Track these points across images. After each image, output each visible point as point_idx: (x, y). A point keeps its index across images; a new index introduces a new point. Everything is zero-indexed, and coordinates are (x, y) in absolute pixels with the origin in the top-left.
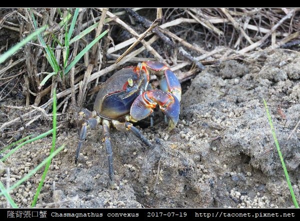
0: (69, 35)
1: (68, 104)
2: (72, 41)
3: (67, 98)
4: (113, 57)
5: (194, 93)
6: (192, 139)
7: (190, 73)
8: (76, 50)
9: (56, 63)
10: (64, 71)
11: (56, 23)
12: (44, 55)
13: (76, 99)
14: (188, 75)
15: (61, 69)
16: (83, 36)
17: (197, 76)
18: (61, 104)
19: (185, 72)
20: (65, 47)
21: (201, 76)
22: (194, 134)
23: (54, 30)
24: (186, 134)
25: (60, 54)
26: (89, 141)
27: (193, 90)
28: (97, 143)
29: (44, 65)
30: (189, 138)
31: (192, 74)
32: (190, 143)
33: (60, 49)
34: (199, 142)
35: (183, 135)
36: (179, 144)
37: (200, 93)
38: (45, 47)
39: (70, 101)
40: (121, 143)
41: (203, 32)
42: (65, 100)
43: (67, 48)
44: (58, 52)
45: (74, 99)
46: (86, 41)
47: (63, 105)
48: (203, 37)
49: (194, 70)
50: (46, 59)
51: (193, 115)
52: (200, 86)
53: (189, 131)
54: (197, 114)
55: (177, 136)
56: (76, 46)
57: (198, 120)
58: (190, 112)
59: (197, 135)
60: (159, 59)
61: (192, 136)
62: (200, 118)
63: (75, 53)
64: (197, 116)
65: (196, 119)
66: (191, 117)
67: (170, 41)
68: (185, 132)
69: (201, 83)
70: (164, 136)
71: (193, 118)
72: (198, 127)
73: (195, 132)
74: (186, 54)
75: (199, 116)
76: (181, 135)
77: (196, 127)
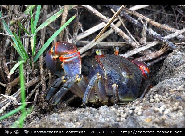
0: (35, 23)
1: (39, 92)
2: (39, 29)
3: (38, 85)
4: (82, 43)
5: (167, 72)
6: (166, 112)
7: (160, 52)
8: (44, 38)
9: (24, 51)
10: (32, 58)
11: (21, 13)
12: (12, 44)
13: (47, 86)
14: (159, 54)
15: (30, 57)
16: (49, 23)
17: (169, 55)
18: (32, 92)
19: (156, 51)
20: (32, 34)
21: (173, 55)
22: (168, 108)
23: (19, 18)
24: (159, 108)
25: (28, 43)
26: (62, 121)
27: (165, 69)
28: (70, 122)
29: (12, 55)
30: (163, 111)
31: (163, 53)
32: (164, 117)
33: (27, 37)
34: (173, 115)
35: (157, 109)
36: (153, 117)
37: (172, 72)
38: (12, 36)
39: (41, 88)
40: (94, 120)
41: (173, 13)
42: (36, 88)
43: (33, 36)
44: (26, 42)
45: (44, 86)
46: (53, 28)
47: (35, 93)
48: (173, 18)
49: (165, 48)
50: (14, 49)
51: (165, 89)
52: (172, 65)
53: (162, 105)
54: (170, 88)
55: (150, 110)
56: (43, 34)
57: (171, 93)
58: (163, 86)
59: (171, 108)
60: (128, 40)
61: (166, 109)
62: (173, 92)
63: (43, 42)
64: (169, 90)
65: (169, 93)
66: (164, 91)
67: (139, 23)
68: (159, 106)
69: (173, 61)
70: (137, 112)
71: (166, 92)
72: (172, 100)
73: (168, 105)
74: (156, 35)
75: (171, 90)
76: (155, 109)
77: (169, 101)
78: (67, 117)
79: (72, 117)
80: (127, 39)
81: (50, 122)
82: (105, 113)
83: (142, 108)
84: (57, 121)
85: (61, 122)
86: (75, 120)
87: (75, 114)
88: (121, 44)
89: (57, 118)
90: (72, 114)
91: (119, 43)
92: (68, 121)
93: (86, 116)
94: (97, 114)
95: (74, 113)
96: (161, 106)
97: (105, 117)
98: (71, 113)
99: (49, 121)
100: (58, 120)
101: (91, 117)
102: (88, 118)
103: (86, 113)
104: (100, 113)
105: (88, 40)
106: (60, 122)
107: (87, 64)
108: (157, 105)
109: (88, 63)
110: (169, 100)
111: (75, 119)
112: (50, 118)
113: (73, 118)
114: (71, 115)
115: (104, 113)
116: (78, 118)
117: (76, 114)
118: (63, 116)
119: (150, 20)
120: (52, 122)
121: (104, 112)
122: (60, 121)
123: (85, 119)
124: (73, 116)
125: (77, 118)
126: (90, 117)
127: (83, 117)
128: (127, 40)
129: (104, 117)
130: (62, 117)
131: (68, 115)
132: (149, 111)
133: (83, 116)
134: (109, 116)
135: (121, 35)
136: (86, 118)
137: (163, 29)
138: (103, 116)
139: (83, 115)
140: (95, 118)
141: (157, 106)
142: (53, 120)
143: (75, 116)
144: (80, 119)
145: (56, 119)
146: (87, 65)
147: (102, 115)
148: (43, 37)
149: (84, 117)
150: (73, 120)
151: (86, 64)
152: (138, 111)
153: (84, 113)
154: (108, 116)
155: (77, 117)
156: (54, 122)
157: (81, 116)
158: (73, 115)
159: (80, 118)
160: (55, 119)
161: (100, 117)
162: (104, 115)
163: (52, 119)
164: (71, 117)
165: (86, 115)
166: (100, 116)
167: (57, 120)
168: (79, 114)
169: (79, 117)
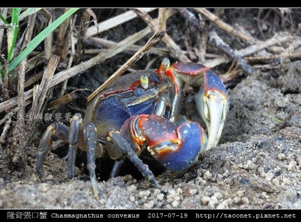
1: (11, 125)
3: (11, 114)
4: (94, 42)
7: (226, 77)
8: (32, 29)
10: (7, 66)
15: (3, 63)
20: (12, 24)
21: (246, 85)
22: (224, 198)
24: (210, 196)
30: (216, 205)
31: (230, 79)
35: (206, 199)
37: (241, 118)
39: (15, 119)
42: (6, 117)
43: (14, 26)
46: (48, 12)
47: (3, 125)
49: (235, 72)
51: (224, 162)
52: (242, 105)
53: (216, 192)
54: (232, 162)
55: (195, 200)
56: (31, 22)
57: (233, 172)
58: (221, 157)
59: (230, 199)
60: (175, 51)
61: (222, 200)
62: (237, 170)
63: (29, 35)
64: (231, 165)
65: (229, 170)
66: (222, 166)
67: (195, 20)
68: (209, 194)
69: (245, 99)
70: (172, 200)
71: (225, 168)
72: (233, 185)
73: (226, 193)
74: (221, 44)
75: (234, 166)
76: (202, 200)
77: (229, 185)
78: (52, 195)
79: (61, 195)
80: (173, 49)
81: (23, 200)
82: (117, 196)
83: (182, 192)
84: (34, 200)
85: (41, 202)
86: (66, 203)
87: (67, 190)
88: (160, 52)
89: (35, 194)
90: (61, 190)
91: (157, 50)
92: (53, 203)
93: (85, 198)
94: (105, 195)
95: (64, 189)
96: (213, 195)
97: (117, 203)
98: (59, 188)
99: (21, 199)
100: (36, 199)
101: (93, 201)
102: (87, 202)
103: (85, 192)
104: (110, 195)
105: (106, 37)
106: (39, 203)
107: (99, 77)
108: (207, 191)
109: (101, 76)
110: (229, 183)
111: (65, 199)
112: (23, 194)
113: (62, 198)
114: (59, 192)
115: (115, 196)
116: (71, 199)
117: (68, 192)
118: (46, 192)
119: (217, 19)
120: (25, 201)
121: (116, 194)
122: (39, 201)
123: (82, 203)
124: (63, 195)
125: (69, 199)
126: (91, 202)
127: (78, 199)
128: (173, 51)
129: (114, 203)
130: (44, 195)
131: (54, 192)
132: (192, 201)
133: (79, 196)
134: (124, 203)
135: (165, 42)
136: (84, 201)
137: (236, 36)
138: (113, 201)
139: (80, 194)
140: (99, 203)
141: (207, 193)
142: (28, 197)
143: (65, 194)
144: (73, 202)
145: (33, 195)
146: (99, 79)
147: (112, 198)
148: (30, 28)
149: (81, 198)
150: (62, 202)
151: (97, 77)
152: (173, 198)
153: (82, 192)
154: (121, 203)
155: (69, 197)
156: (29, 202)
157: (76, 197)
158: (62, 193)
159: (75, 200)
160: (30, 196)
161: (108, 203)
162: (115, 200)
163: (26, 195)
164: (59, 196)
165: (85, 196)
166: (109, 200)
167: (34, 198)
168: (74, 193)
169: (73, 197)
